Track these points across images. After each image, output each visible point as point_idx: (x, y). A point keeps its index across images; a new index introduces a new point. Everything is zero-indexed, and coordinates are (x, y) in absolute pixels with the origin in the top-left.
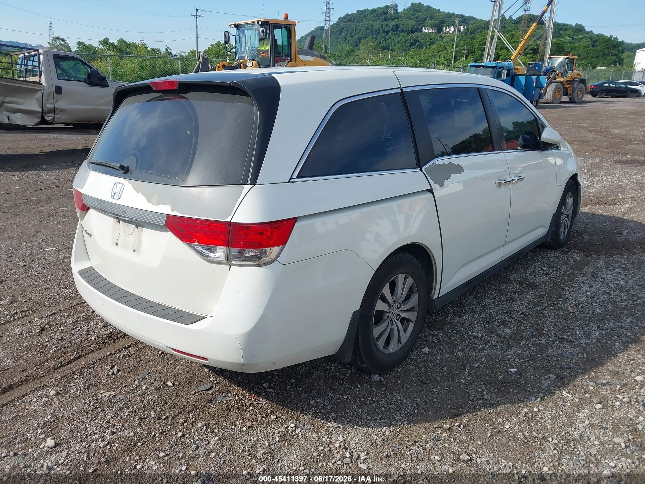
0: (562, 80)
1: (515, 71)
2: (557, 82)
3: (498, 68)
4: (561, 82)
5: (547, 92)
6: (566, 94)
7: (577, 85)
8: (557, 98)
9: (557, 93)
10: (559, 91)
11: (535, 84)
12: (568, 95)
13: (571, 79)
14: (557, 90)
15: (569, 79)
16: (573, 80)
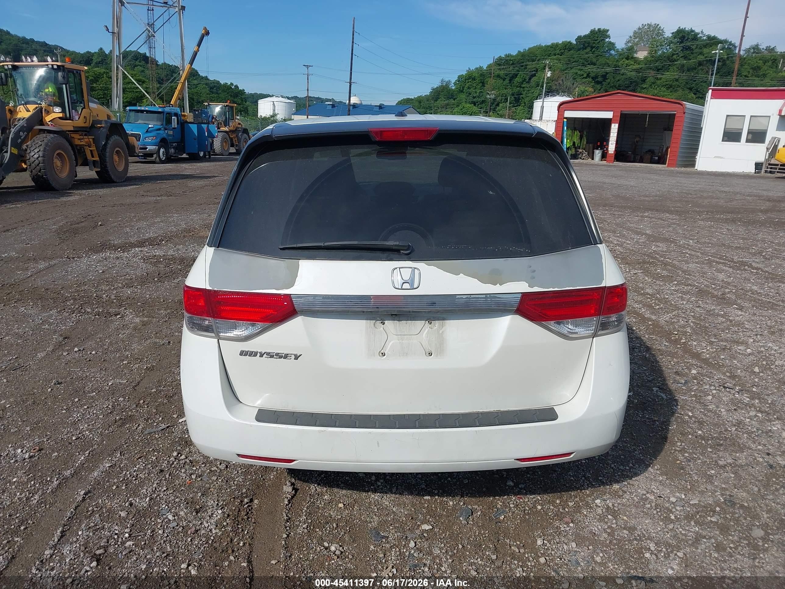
0: (226, 129)
1: (183, 118)
2: (221, 132)
3: (165, 114)
4: (226, 132)
5: (214, 143)
6: (232, 145)
7: (241, 135)
8: (226, 149)
9: (224, 144)
10: (225, 141)
11: (206, 133)
12: (235, 146)
13: (234, 129)
14: (224, 140)
15: (232, 128)
16: (236, 130)
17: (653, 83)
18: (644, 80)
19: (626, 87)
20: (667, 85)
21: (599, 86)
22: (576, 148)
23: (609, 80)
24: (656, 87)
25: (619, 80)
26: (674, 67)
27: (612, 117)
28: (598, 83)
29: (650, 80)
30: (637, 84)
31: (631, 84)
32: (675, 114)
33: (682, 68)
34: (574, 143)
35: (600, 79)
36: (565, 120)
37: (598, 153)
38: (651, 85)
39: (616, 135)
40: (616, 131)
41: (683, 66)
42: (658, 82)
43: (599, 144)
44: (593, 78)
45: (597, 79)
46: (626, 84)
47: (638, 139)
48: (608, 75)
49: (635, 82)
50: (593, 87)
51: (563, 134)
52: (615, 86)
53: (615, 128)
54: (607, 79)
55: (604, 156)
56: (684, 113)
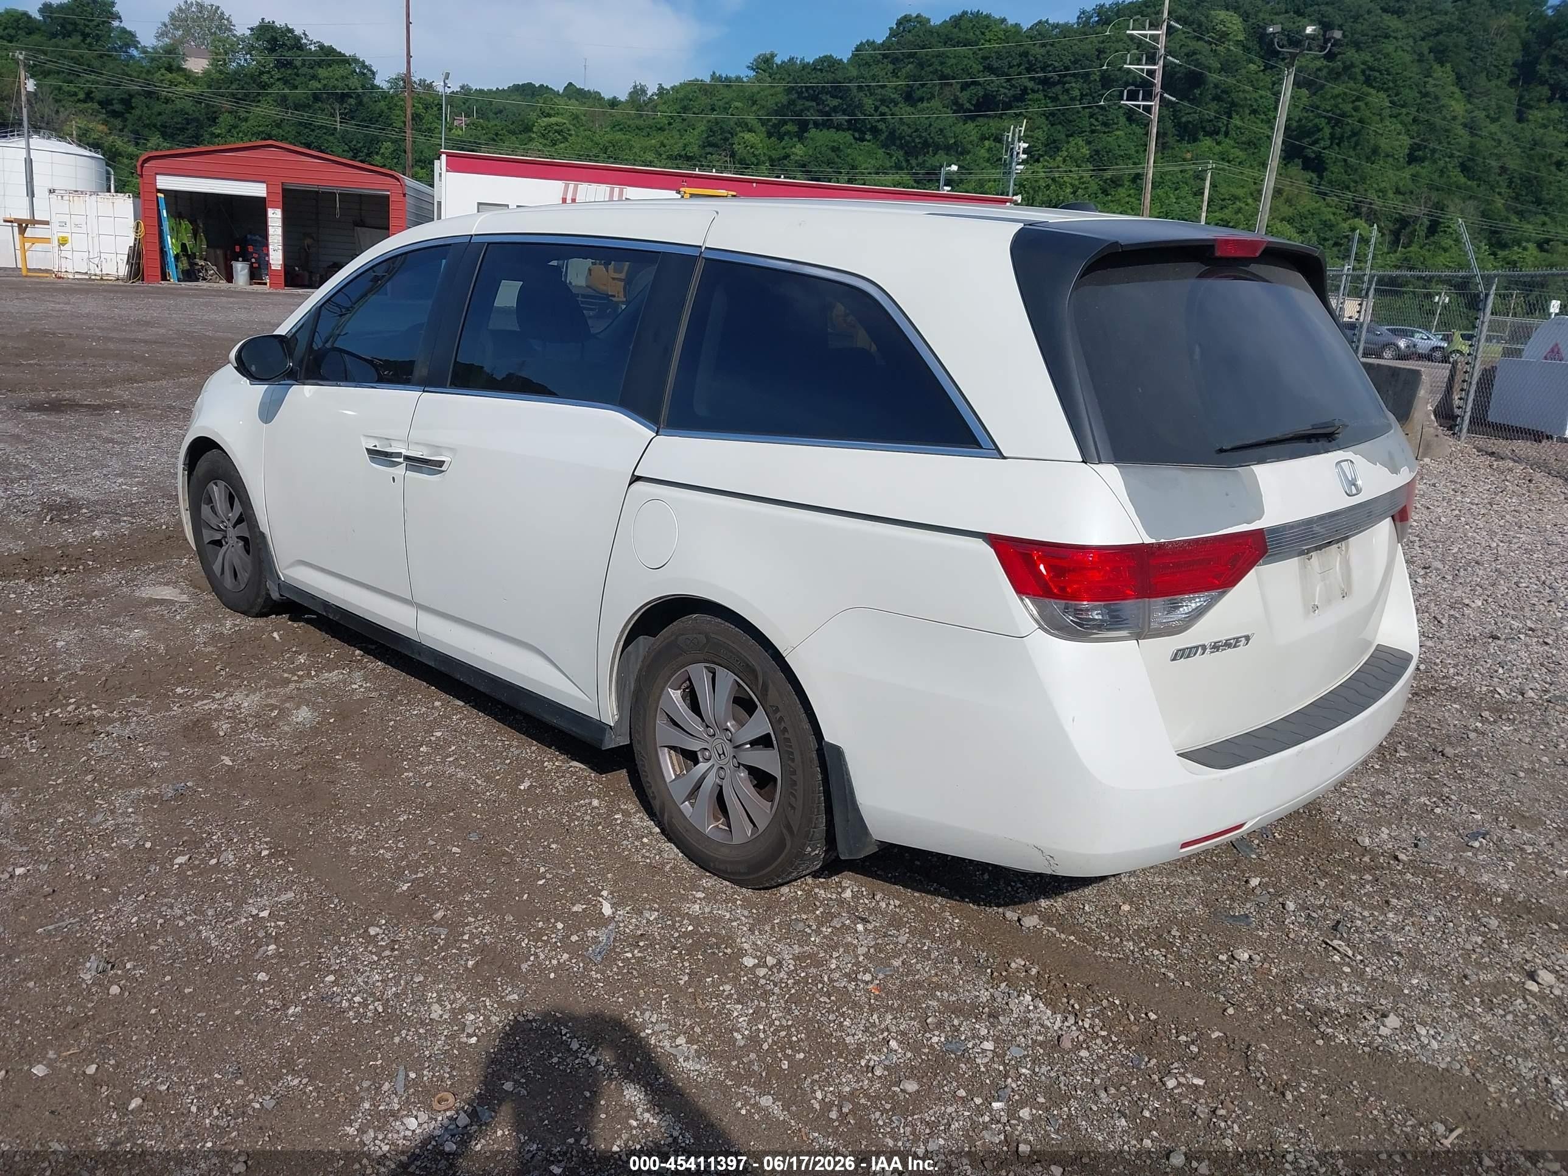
17: (235, 127)
18: (213, 120)
19: (178, 129)
20: (262, 132)
21: (118, 122)
22: (188, 256)
23: (137, 112)
24: (241, 135)
25: (160, 114)
26: (269, 98)
27: (265, 195)
28: (115, 114)
29: (225, 119)
30: (200, 126)
31: (188, 124)
32: (388, 197)
33: (283, 101)
34: (184, 246)
35: (118, 107)
36: (161, 195)
37: (241, 269)
38: (230, 131)
39: (279, 231)
40: (279, 223)
41: (284, 98)
42: (244, 126)
43: (237, 249)
44: (100, 103)
45: (110, 108)
46: (177, 123)
47: (308, 241)
48: (133, 100)
49: (197, 120)
50: (105, 122)
51: (160, 225)
52: (155, 126)
53: (275, 217)
54: (133, 108)
55: (255, 276)
56: (404, 195)
